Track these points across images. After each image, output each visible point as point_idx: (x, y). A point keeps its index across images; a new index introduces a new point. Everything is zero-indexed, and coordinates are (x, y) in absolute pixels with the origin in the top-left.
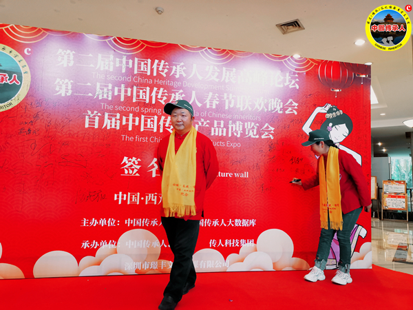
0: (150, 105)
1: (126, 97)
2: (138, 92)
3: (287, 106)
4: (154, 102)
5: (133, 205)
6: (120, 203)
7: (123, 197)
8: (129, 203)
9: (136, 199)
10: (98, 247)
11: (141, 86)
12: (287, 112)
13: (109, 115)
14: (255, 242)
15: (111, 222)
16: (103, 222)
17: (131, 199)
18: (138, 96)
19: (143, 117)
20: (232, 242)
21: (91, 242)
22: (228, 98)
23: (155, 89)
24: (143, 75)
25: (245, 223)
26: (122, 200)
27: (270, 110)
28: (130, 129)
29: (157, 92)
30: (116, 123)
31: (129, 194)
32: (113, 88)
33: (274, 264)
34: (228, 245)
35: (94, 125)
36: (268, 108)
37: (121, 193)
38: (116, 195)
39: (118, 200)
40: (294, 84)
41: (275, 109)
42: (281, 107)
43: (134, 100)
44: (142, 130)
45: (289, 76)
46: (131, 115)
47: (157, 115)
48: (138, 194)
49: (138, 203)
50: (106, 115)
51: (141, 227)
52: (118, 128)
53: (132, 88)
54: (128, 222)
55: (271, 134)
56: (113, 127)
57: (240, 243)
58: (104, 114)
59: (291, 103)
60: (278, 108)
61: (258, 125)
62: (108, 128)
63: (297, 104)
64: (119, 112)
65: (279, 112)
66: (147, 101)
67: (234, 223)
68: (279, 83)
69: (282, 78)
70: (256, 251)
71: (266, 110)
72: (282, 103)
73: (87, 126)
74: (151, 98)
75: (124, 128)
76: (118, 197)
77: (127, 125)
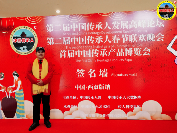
0: (87, 45)
1: (76, 42)
2: (81, 39)
3: (157, 37)
4: (88, 43)
5: (83, 90)
6: (77, 89)
7: (78, 87)
8: (81, 89)
9: (84, 87)
10: (70, 108)
11: (82, 36)
12: (157, 40)
13: (70, 51)
14: (141, 106)
15: (74, 97)
16: (71, 97)
17: (82, 88)
18: (81, 41)
19: (84, 50)
20: (129, 106)
21: (67, 106)
22: (124, 37)
23: (89, 37)
24: (83, 31)
25: (135, 97)
26: (78, 88)
27: (147, 40)
28: (79, 57)
29: (90, 38)
30: (73, 54)
31: (81, 85)
32: (70, 39)
33: (151, 117)
34: (127, 108)
35: (64, 56)
36: (146, 40)
37: (77, 85)
38: (75, 86)
39: (76, 88)
40: (161, 25)
41: (150, 39)
42: (154, 38)
43: (80, 43)
44: (84, 57)
45: (158, 20)
46: (79, 50)
47: (90, 49)
48: (85, 85)
49: (85, 89)
50: (69, 51)
51: (87, 100)
52: (74, 57)
53: (78, 37)
54: (81, 97)
55: (149, 53)
56: (72, 56)
57: (133, 107)
58: (67, 51)
59: (160, 35)
60: (152, 39)
61: (141, 49)
62: (70, 57)
63: (163, 36)
64: (73, 49)
65: (153, 41)
66: (86, 43)
67: (130, 98)
68: (152, 25)
69: (154, 22)
70: (142, 110)
71: (145, 40)
72: (154, 36)
73: (61, 57)
74: (87, 41)
75: (76, 56)
76: (76, 87)
77: (78, 55)
